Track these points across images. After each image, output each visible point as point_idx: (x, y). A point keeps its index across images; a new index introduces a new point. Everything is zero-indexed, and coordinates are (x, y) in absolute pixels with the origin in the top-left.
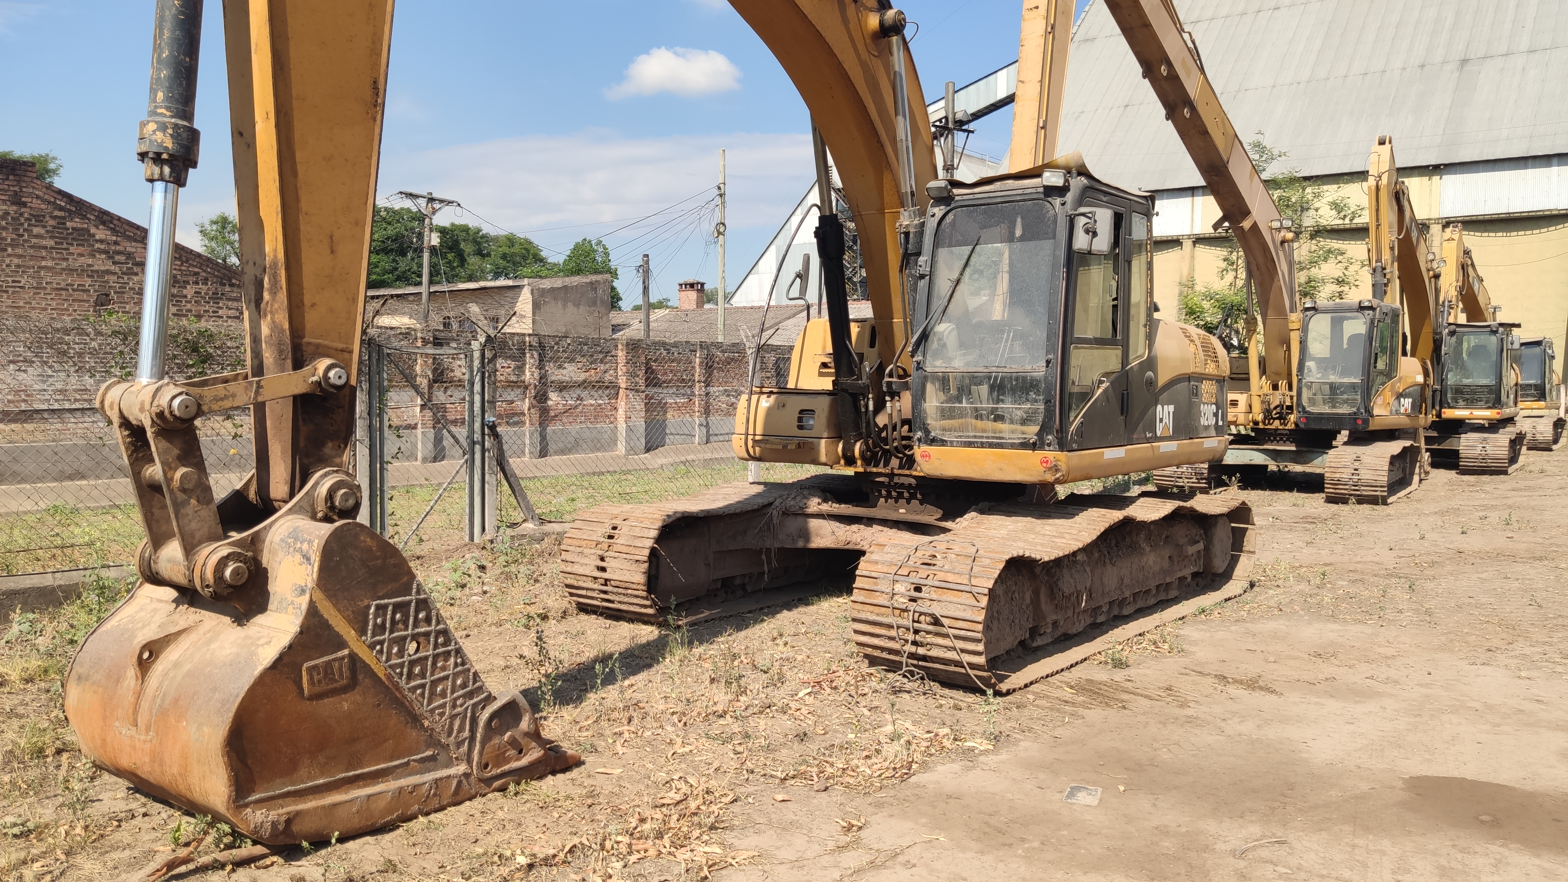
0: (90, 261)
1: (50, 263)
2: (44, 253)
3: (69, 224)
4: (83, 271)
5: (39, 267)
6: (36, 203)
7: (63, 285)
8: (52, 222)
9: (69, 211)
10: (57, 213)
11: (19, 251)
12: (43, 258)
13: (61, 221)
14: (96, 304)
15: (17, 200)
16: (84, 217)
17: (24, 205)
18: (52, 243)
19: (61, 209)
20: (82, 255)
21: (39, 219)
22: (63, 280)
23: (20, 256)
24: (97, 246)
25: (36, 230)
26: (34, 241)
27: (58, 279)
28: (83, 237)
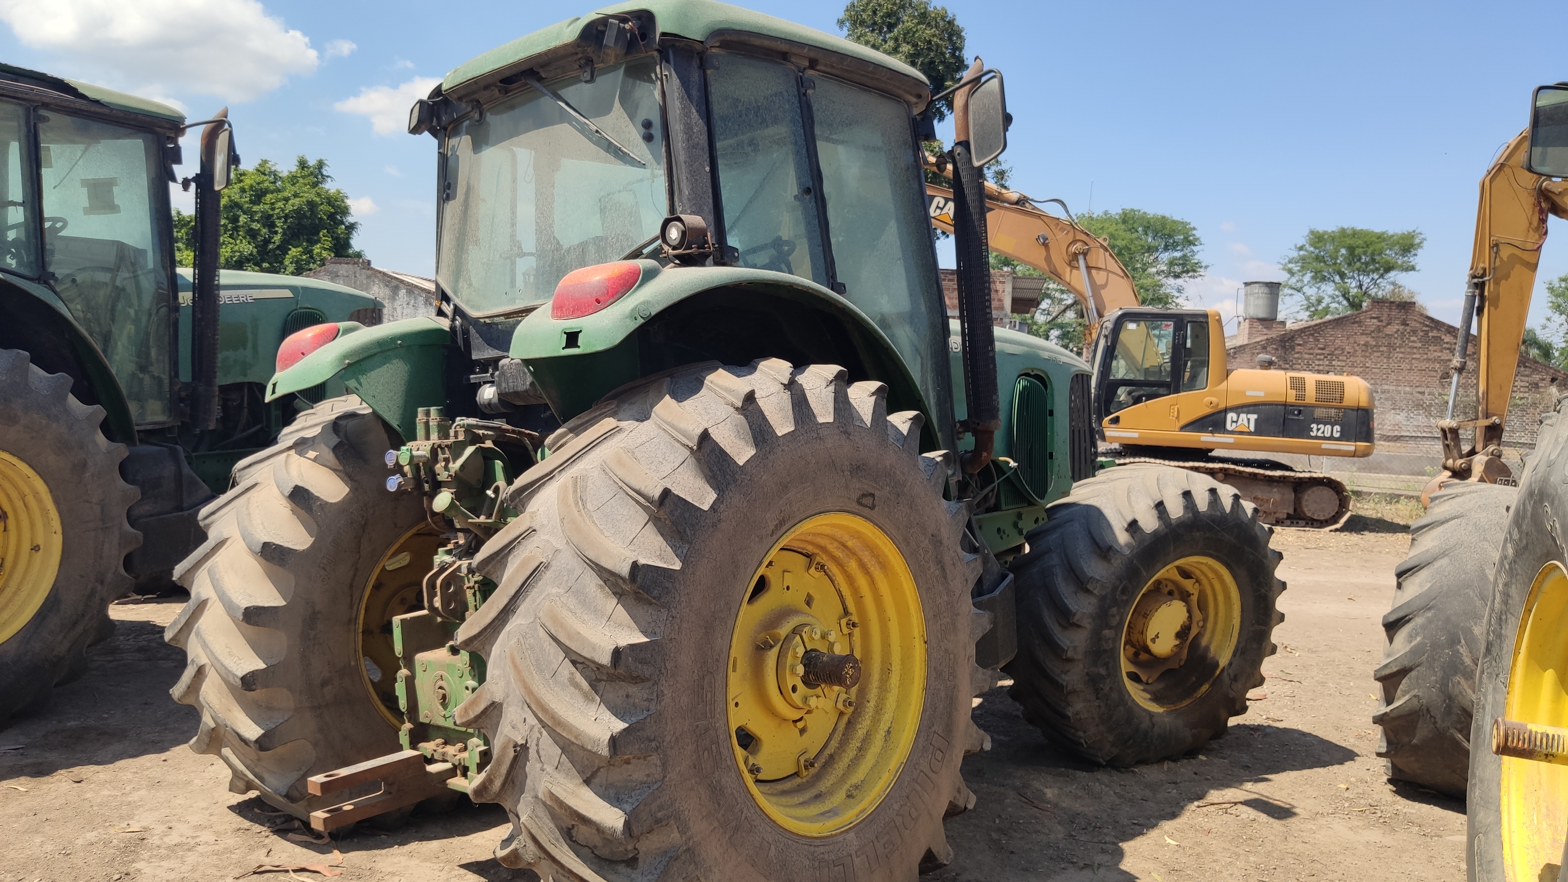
0: (1440, 354)
1: (1418, 356)
2: (1415, 351)
3: (1430, 334)
4: (1435, 360)
5: (1413, 359)
6: (1413, 324)
7: (1424, 368)
8: (1421, 334)
9: (1431, 327)
10: (1425, 328)
11: (1402, 350)
12: (1415, 353)
13: (1426, 333)
14: (1441, 378)
15: (1404, 323)
16: (1439, 330)
17: (1408, 325)
18: (1420, 345)
19: (1427, 326)
20: (1435, 351)
21: (1414, 332)
22: (1424, 365)
23: (1402, 353)
24: (1445, 345)
25: (1412, 338)
26: (1411, 344)
27: (1421, 364)
28: (1437, 340)
